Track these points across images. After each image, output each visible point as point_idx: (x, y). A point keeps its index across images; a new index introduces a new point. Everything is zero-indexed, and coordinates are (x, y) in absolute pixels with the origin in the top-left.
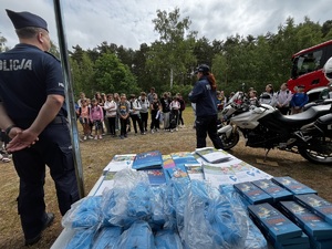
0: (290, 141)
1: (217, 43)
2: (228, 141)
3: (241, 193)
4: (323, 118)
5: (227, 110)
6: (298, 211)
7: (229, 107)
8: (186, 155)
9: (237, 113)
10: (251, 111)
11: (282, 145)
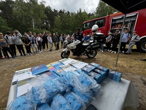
0: (85, 52)
1: (56, 11)
2: (66, 54)
3: (84, 71)
4: (92, 44)
5: (65, 42)
6: (98, 71)
7: (66, 41)
8: (57, 63)
9: (69, 43)
10: (74, 43)
11: (83, 54)
